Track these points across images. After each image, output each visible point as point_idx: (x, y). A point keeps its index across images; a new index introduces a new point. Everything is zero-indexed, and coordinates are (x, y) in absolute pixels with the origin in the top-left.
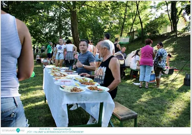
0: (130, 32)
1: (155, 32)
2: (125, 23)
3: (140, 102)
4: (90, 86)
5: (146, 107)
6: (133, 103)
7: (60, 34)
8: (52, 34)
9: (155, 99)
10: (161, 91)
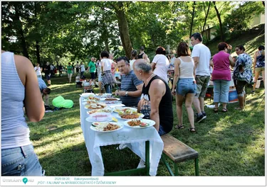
0: (204, 31)
1: (240, 27)
2: (195, 18)
3: (214, 132)
4: (131, 120)
5: (221, 139)
6: (203, 134)
7: (107, 43)
8: (95, 44)
9: (235, 127)
10: (245, 114)
